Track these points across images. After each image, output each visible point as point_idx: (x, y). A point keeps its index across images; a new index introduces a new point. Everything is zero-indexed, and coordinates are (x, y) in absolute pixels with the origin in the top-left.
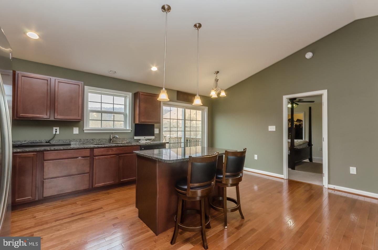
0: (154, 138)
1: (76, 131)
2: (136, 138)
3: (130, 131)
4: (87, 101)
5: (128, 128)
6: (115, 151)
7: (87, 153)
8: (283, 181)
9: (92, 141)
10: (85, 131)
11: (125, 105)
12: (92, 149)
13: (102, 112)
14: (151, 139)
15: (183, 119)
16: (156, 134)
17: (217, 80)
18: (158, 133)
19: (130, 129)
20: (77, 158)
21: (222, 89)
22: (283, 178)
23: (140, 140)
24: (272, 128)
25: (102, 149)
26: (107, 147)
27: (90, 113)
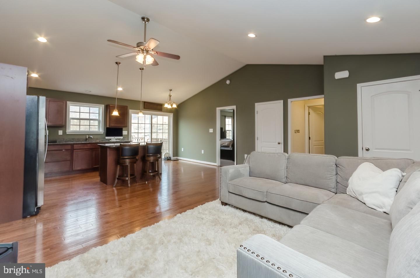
0: (122, 138)
1: (60, 132)
2: (107, 138)
3: (103, 133)
4: (69, 112)
5: (101, 131)
6: (89, 146)
7: (69, 147)
8: (216, 167)
9: (72, 140)
10: (67, 133)
11: (99, 114)
12: (72, 145)
13: (80, 119)
14: (120, 139)
15: (150, 123)
16: (124, 135)
17: (170, 96)
18: (127, 134)
19: (103, 131)
20: (62, 150)
21: (174, 103)
22: (216, 165)
23: (111, 139)
24: (211, 131)
25: (80, 145)
26: (83, 144)
27: (71, 120)
